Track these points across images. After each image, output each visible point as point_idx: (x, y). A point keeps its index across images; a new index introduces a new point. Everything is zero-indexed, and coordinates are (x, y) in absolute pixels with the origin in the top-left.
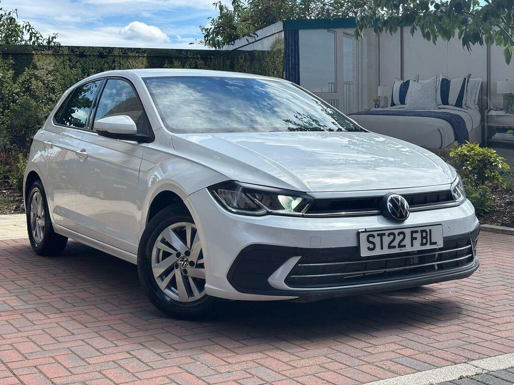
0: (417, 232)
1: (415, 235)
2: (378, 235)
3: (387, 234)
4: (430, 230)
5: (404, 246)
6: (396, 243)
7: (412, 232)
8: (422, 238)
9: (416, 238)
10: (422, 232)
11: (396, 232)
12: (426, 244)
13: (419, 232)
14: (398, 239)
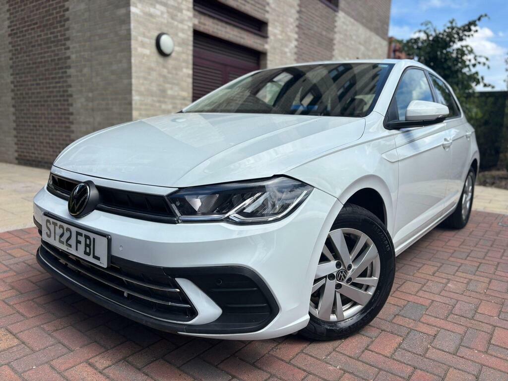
0: (81, 235)
1: (80, 238)
2: (54, 223)
3: (58, 226)
4: (94, 239)
5: (70, 246)
6: (64, 239)
7: (78, 234)
8: (87, 245)
9: (80, 242)
10: (87, 237)
11: (66, 226)
12: (88, 254)
13: (83, 235)
14: (67, 235)
